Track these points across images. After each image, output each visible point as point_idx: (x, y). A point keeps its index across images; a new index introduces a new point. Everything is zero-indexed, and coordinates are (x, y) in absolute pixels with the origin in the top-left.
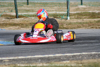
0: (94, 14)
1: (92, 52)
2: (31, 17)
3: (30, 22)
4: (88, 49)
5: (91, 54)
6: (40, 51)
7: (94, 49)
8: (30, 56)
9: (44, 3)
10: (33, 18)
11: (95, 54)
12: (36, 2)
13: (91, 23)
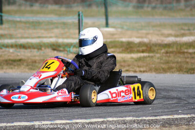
0: (131, 45)
1: (126, 117)
2: (7, 49)
3: (6, 58)
4: (119, 112)
5: (124, 120)
6: (25, 113)
7: (131, 112)
8: (4, 123)
9: (33, 22)
10: (11, 50)
11: (131, 121)
12: (18, 19)
13: (124, 61)
